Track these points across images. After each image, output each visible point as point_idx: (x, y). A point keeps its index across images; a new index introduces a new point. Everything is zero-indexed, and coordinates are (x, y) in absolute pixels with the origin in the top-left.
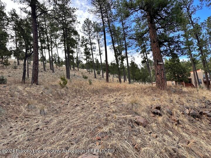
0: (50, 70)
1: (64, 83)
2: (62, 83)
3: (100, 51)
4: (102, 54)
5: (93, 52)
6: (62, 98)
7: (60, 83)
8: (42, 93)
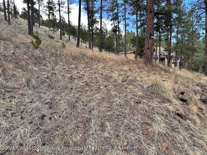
0: (5, 21)
1: (37, 42)
2: (34, 43)
3: (68, 8)
4: (70, 12)
5: (61, 8)
6: (42, 63)
7: (33, 42)
8: (13, 53)
